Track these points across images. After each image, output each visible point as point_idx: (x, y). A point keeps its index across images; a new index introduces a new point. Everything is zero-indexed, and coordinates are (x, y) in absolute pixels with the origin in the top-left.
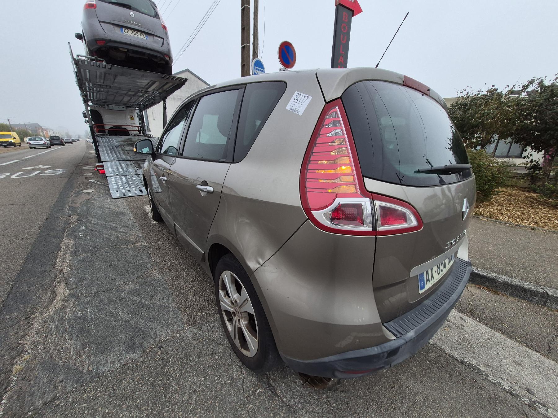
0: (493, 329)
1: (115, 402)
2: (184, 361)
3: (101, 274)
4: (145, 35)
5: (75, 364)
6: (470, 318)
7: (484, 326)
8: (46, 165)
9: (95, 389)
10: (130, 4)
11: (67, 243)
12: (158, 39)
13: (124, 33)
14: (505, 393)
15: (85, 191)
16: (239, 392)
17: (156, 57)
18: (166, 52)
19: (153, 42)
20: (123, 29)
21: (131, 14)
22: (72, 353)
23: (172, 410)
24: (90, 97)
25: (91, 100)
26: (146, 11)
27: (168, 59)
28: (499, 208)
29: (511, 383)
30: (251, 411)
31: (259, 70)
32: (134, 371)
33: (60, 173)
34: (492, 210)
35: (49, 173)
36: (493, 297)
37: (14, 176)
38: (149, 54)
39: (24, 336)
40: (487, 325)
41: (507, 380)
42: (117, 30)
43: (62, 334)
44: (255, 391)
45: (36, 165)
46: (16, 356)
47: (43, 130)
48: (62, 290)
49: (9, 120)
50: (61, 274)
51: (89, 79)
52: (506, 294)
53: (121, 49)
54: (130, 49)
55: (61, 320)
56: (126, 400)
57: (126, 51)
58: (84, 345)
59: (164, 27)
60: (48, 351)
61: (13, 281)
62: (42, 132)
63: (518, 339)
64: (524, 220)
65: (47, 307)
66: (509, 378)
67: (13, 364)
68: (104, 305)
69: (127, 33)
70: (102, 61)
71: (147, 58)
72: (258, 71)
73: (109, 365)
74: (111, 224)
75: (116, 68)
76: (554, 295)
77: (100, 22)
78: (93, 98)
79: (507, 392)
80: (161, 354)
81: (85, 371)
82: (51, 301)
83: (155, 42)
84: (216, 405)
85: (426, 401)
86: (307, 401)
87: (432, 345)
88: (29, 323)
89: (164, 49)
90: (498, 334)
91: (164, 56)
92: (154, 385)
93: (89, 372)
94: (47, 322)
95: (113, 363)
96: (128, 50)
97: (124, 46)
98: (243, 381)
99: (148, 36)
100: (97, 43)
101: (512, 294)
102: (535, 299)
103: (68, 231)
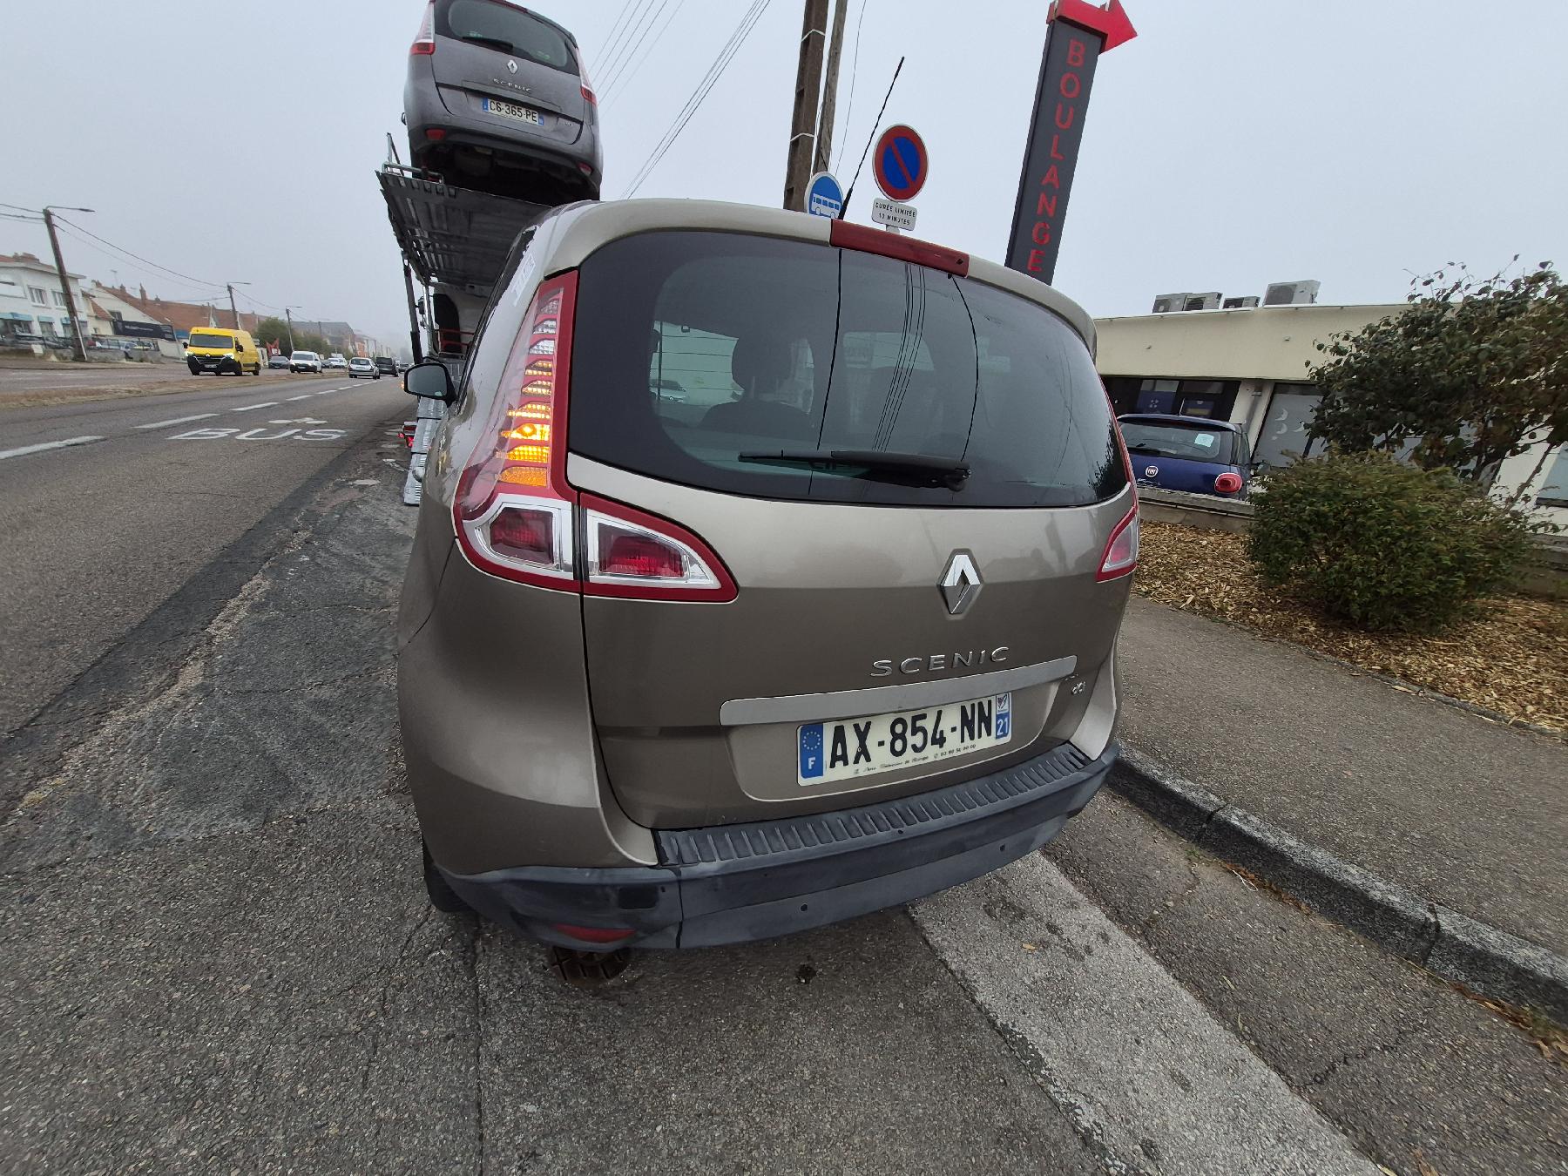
0: (1181, 981)
1: (153, 896)
2: (329, 858)
3: (282, 656)
4: (537, 115)
5: (129, 814)
6: (1130, 940)
7: (1157, 968)
8: (320, 418)
9: (134, 865)
10: (508, 41)
11: (259, 584)
12: (569, 123)
13: (490, 110)
14: (1068, 1132)
15: (359, 482)
16: (394, 943)
17: (557, 168)
18: (582, 157)
19: (554, 131)
20: (489, 101)
21: (509, 65)
22: (136, 794)
23: (243, 940)
24: (433, 265)
25: (434, 271)
26: (548, 57)
27: (587, 173)
28: (1480, 663)
29: (1109, 1117)
30: (394, 986)
31: (825, 203)
32: (222, 851)
33: (335, 437)
34: (1450, 665)
35: (313, 436)
36: (1261, 903)
37: (243, 437)
38: (542, 162)
39: (76, 744)
40: (1168, 966)
41: (1106, 1108)
42: (475, 104)
43: (142, 755)
44: (431, 952)
45: (299, 417)
46: (44, 776)
47: (354, 338)
48: (192, 675)
49: (288, 311)
50: (208, 644)
51: (416, 220)
52: (1308, 905)
53: (479, 150)
54: (499, 150)
55: (158, 728)
56: (174, 898)
57: (489, 153)
58: (169, 783)
59: (589, 95)
60: (100, 780)
61: (115, 641)
62: (353, 344)
63: (1240, 1025)
64: (1556, 712)
65: (145, 701)
66: (1114, 1104)
67: (31, 789)
68: (249, 718)
69: (496, 112)
70: (436, 179)
71: (537, 170)
72: (821, 206)
73: (185, 831)
74: (367, 559)
75: (467, 196)
76: (1459, 937)
77: (438, 85)
78: (439, 267)
79: (1076, 1132)
80: (295, 834)
81: (138, 830)
82: (159, 691)
83: (558, 131)
84: (331, 954)
85: (814, 1083)
86: (529, 1002)
87: (951, 971)
88: (98, 723)
89: (578, 149)
90: (1186, 997)
91: (578, 168)
92: (240, 886)
93: (145, 833)
94: (128, 728)
95: (197, 828)
96: (493, 152)
97: (486, 142)
98: (418, 927)
99: (545, 117)
100: (426, 135)
101: (1329, 911)
102: (1395, 936)
103: (273, 561)
